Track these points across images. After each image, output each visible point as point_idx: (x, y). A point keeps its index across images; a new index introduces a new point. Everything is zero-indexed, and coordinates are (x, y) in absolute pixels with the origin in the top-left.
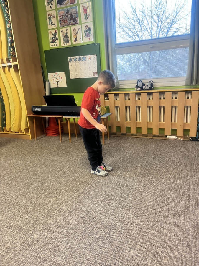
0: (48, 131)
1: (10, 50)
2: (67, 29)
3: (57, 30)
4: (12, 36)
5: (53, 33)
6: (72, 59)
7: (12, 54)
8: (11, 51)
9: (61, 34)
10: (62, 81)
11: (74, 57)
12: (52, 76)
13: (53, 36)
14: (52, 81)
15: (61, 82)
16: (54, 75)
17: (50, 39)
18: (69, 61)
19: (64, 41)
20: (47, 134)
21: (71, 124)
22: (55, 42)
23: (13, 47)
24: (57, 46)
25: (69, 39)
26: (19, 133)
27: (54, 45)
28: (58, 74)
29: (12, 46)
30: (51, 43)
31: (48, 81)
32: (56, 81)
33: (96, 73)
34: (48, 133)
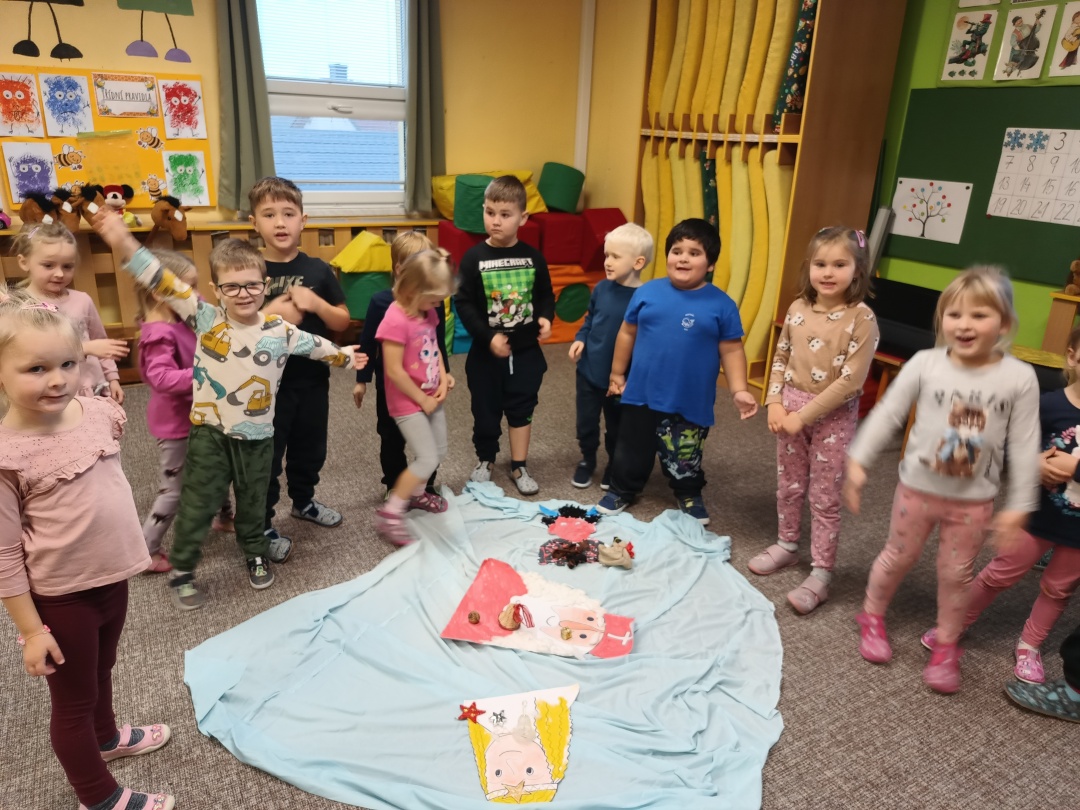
1: (787, 91)
2: (1043, 12)
3: (994, 14)
4: (809, 42)
5: (973, 24)
6: (1024, 136)
7: (789, 105)
8: (790, 92)
9: (1009, 28)
10: (946, 217)
11: (1034, 131)
12: (913, 190)
13: (969, 38)
14: (905, 207)
15: (943, 220)
16: (923, 190)
17: (950, 46)
18: (1007, 145)
19: (1014, 58)
22: (971, 60)
23: (802, 80)
24: (971, 78)
25: (1041, 52)
27: (962, 73)
28: (940, 188)
29: (798, 75)
30: (952, 61)
31: (890, 207)
32: (923, 214)
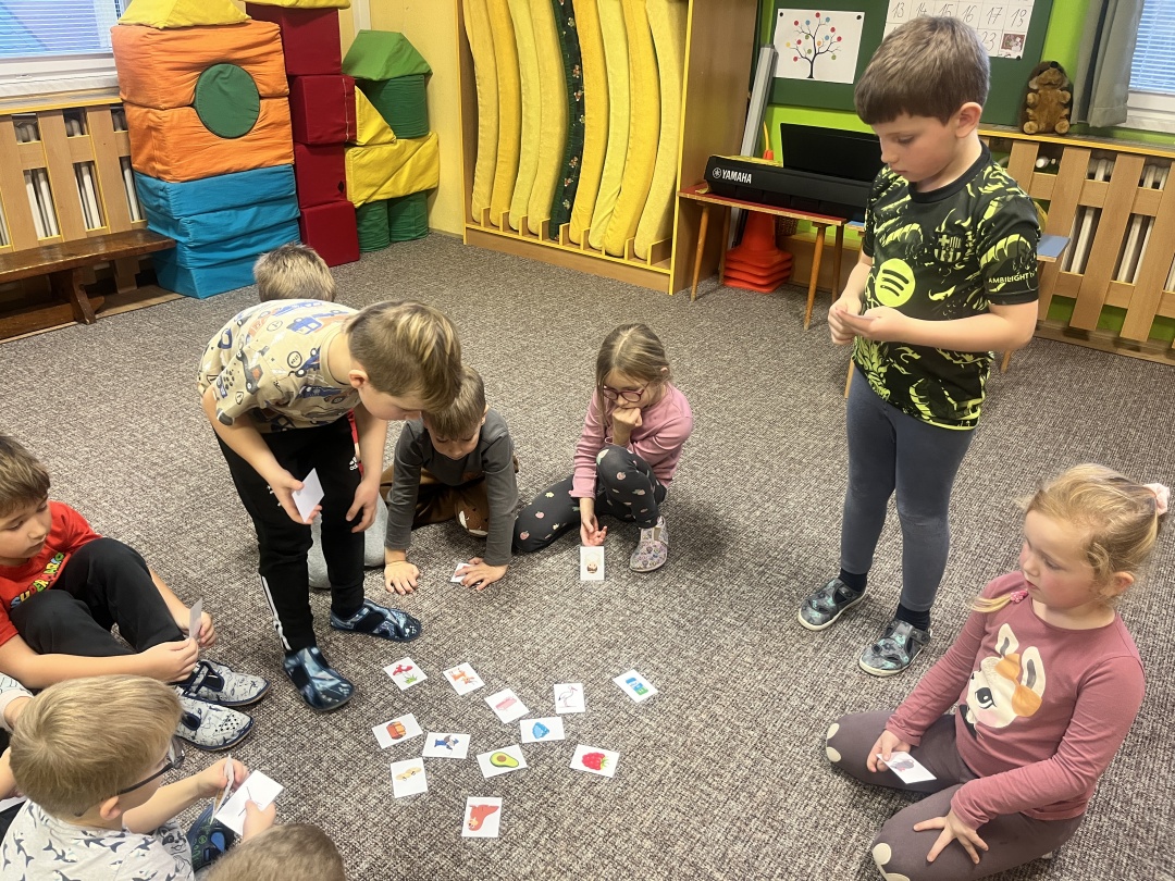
0: (734, 266)
10: (836, 53)
12: (796, 23)
14: (788, 45)
15: (834, 57)
16: (808, 23)
20: (727, 278)
21: (825, 248)
26: (623, 257)
28: (828, 20)
31: (772, 46)
32: (810, 51)
33: (1022, 37)
34: (733, 275)
